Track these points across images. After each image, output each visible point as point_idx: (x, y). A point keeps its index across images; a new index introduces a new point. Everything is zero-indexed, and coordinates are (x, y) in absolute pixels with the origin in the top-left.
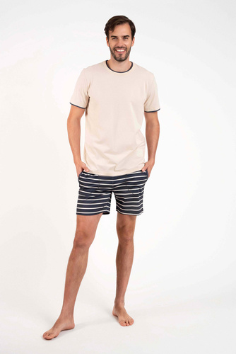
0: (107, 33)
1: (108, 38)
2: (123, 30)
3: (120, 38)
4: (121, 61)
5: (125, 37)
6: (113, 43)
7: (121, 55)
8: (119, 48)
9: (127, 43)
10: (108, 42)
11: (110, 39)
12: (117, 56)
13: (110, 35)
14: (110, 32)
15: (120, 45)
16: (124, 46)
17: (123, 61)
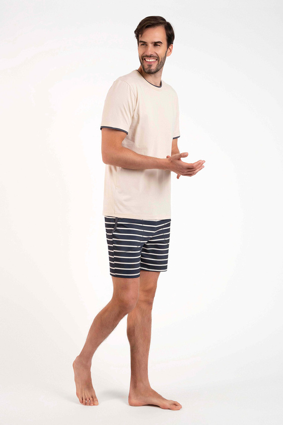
3: (150, 45)
4: (150, 72)
6: (142, 50)
8: (147, 56)
9: (160, 51)
16: (155, 55)
17: (152, 73)
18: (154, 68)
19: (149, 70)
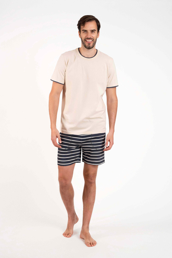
0: (79, 28)
1: (80, 31)
2: (91, 26)
3: (89, 32)
4: (89, 48)
5: (92, 31)
6: (84, 35)
7: (89, 44)
8: (88, 39)
9: (94, 35)
10: (80, 34)
11: (82, 32)
12: (87, 44)
13: (82, 30)
14: (82, 27)
15: (89, 37)
16: (92, 38)
17: (91, 48)
18: (91, 45)
19: (89, 47)
